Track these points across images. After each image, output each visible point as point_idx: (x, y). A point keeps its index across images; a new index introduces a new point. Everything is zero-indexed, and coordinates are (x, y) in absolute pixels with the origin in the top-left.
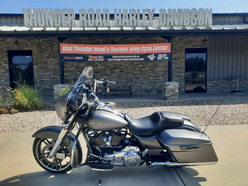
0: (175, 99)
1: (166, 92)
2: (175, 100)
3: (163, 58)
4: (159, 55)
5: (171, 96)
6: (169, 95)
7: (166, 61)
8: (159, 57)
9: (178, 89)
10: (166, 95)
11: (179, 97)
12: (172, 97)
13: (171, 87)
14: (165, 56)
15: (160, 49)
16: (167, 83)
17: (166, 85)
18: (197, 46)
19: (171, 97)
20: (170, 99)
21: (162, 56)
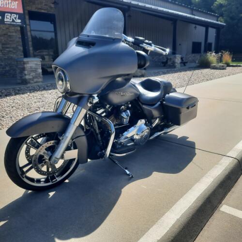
0: (39, 82)
1: (26, 72)
2: (39, 84)
3: (13, 21)
4: (6, 14)
5: (34, 78)
6: (31, 77)
7: (18, 25)
8: (7, 18)
9: (41, 68)
10: (27, 77)
11: (44, 79)
12: (35, 80)
13: (31, 65)
14: (16, 18)
15: (6, 5)
16: (25, 60)
17: (24, 63)
18: (42, 9)
19: (33, 80)
20: (33, 82)
21: (11, 17)
